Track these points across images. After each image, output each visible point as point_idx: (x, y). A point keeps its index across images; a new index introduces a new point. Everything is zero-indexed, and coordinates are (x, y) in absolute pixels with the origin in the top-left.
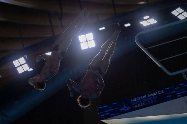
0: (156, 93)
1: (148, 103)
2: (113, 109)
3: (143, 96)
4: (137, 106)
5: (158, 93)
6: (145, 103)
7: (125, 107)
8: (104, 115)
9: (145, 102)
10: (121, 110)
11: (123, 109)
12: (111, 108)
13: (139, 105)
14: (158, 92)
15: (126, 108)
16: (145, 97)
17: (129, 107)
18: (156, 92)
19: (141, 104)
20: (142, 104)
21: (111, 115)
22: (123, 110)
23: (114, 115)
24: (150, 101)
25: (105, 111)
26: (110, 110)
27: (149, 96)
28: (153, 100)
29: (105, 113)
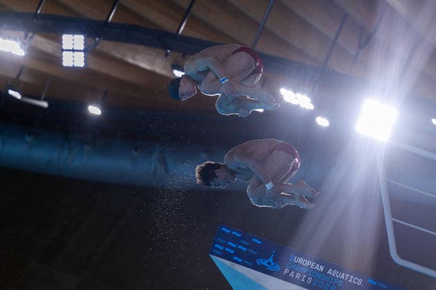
0: (345, 276)
1: (317, 284)
2: (245, 249)
3: (318, 265)
4: (295, 276)
5: (349, 278)
6: (312, 281)
8: (222, 248)
9: (314, 278)
10: (260, 262)
12: (245, 246)
13: (298, 276)
14: (352, 277)
15: (272, 264)
16: (322, 269)
17: (277, 266)
18: (347, 275)
19: (305, 276)
20: (306, 279)
21: (235, 258)
23: (241, 260)
24: (325, 282)
25: (230, 243)
26: (240, 247)
27: (329, 272)
28: (331, 285)
29: (226, 246)
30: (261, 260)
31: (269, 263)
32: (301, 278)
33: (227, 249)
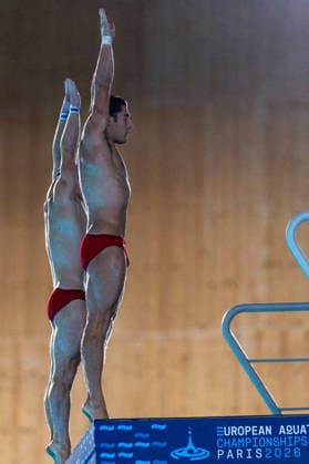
0: (307, 428)
1: (273, 455)
2: (147, 445)
3: (262, 427)
4: (235, 454)
6: (264, 453)
7: (190, 445)
8: (112, 456)
9: (263, 449)
10: (176, 454)
11: (185, 454)
12: (145, 441)
13: (240, 453)
15: (195, 451)
16: (269, 430)
17: (204, 451)
19: (250, 450)
20: (253, 453)
21: (138, 463)
22: (180, 454)
23: (147, 463)
24: (282, 448)
25: (120, 445)
26: (138, 444)
27: (282, 430)
28: (292, 448)
29: (117, 450)
30: (176, 452)
31: (190, 451)
32: (245, 454)
33: (121, 455)
